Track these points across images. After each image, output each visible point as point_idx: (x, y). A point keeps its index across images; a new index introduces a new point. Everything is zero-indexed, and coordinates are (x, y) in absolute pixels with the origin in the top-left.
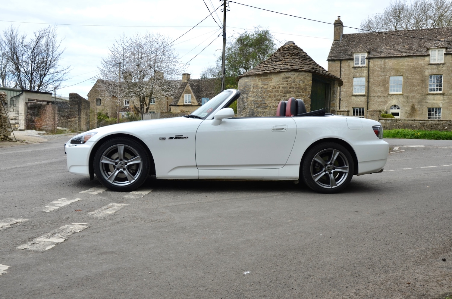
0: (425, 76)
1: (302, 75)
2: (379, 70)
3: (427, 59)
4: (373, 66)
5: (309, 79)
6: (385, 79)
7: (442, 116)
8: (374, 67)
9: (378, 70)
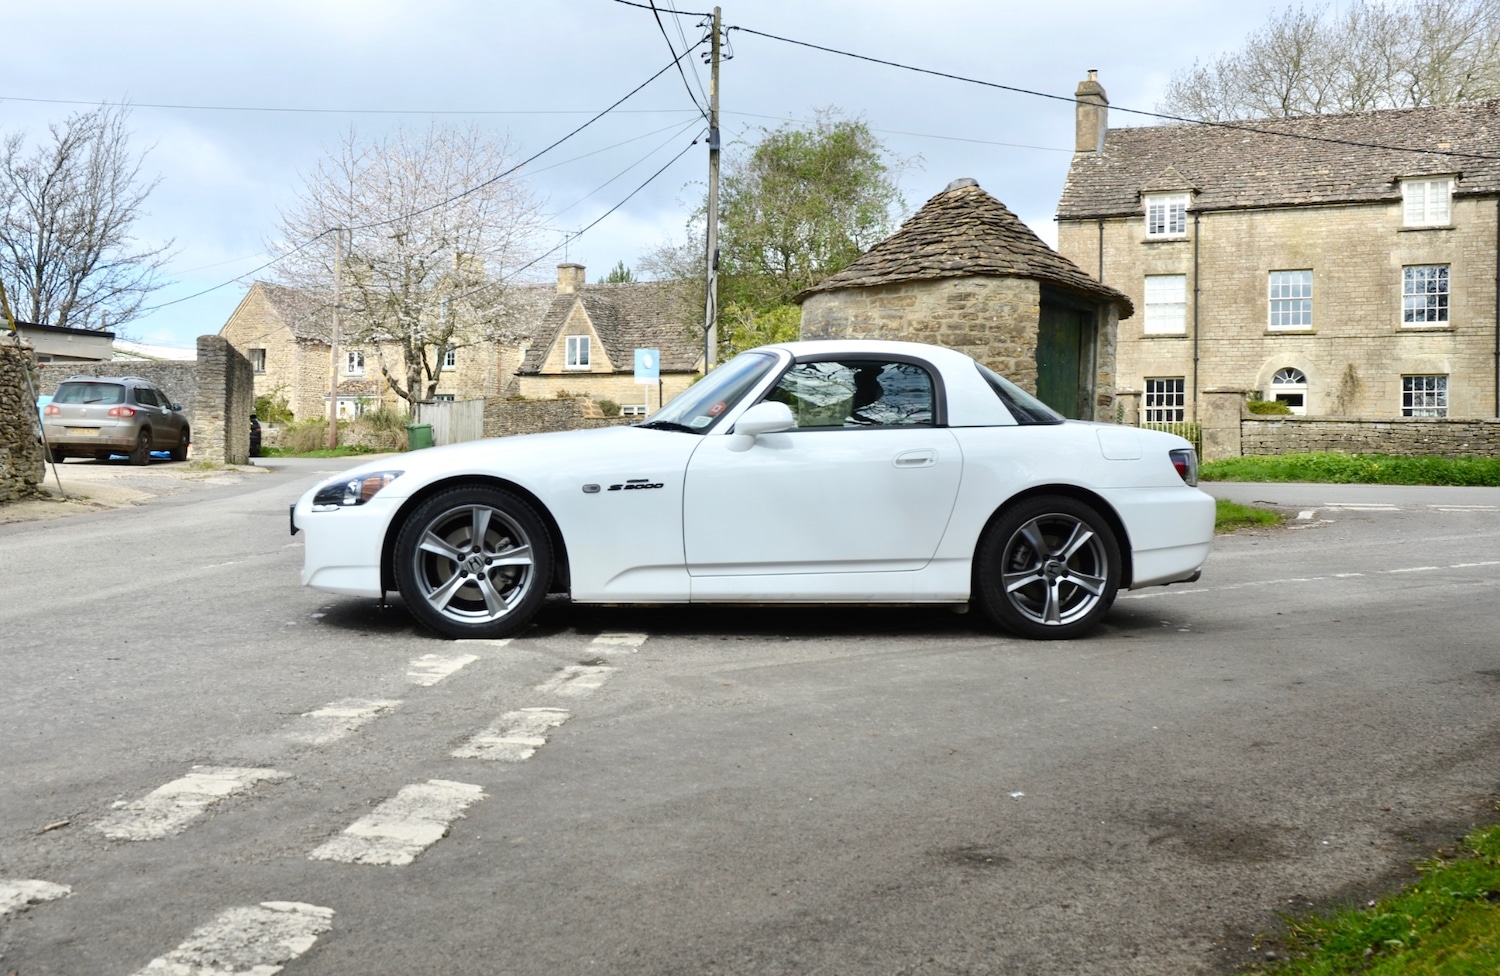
0: (1391, 271)
1: (1009, 288)
2: (1234, 249)
3: (1393, 211)
4: (1210, 238)
5: (1031, 301)
6: (1254, 282)
7: (1450, 404)
8: (1217, 241)
9: (1228, 249)
